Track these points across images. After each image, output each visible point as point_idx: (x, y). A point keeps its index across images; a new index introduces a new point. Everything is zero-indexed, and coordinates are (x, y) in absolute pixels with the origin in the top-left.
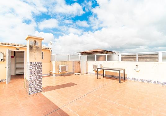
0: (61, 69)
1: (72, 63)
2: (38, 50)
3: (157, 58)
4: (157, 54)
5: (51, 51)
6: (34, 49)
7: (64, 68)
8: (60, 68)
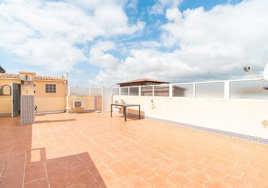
0: (74, 105)
1: (94, 97)
2: (30, 84)
3: (168, 91)
4: (169, 87)
5: (65, 83)
6: (25, 83)
7: (78, 104)
8: (74, 103)
